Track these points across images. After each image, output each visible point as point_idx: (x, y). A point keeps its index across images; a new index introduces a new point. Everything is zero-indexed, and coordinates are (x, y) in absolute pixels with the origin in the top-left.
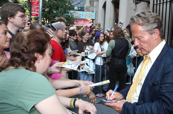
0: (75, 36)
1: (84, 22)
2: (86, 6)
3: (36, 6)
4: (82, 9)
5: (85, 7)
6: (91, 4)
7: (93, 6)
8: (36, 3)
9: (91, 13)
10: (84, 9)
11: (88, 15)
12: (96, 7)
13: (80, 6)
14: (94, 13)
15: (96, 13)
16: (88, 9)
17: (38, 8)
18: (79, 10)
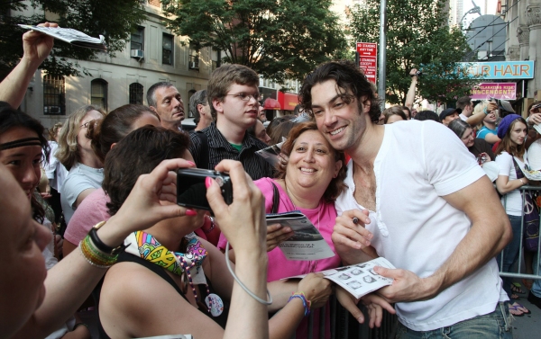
1: (503, 89)
2: (510, 46)
3: (368, 60)
4: (498, 56)
5: (506, 50)
6: (523, 38)
7: (528, 44)
8: (369, 54)
9: (522, 62)
10: (505, 54)
11: (513, 69)
12: (535, 45)
13: (491, 47)
14: (531, 62)
15: (535, 62)
16: (514, 54)
17: (374, 64)
18: (489, 59)
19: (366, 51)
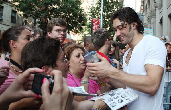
0: (124, 49)
3: (96, 25)
6: (149, 21)
7: (151, 23)
8: (97, 23)
9: (149, 29)
11: (146, 31)
12: (153, 23)
14: (152, 29)
16: (146, 26)
17: (98, 27)
19: (96, 22)
